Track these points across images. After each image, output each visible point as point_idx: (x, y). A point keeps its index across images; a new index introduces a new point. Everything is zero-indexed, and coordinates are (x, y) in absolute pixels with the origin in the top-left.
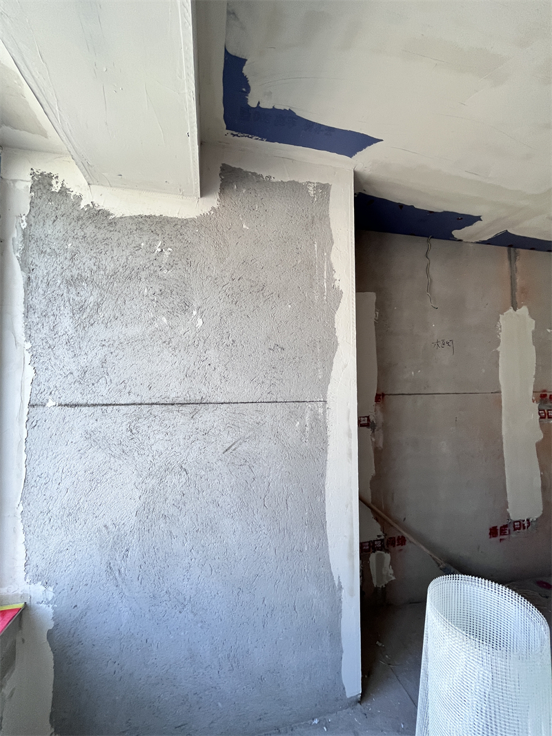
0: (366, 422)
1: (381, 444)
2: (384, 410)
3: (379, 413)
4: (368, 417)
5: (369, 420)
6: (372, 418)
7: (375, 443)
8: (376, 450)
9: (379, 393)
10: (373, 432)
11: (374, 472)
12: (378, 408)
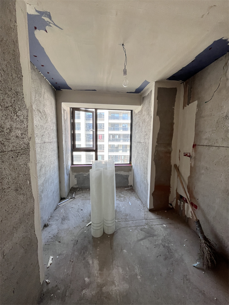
0: (189, 155)
1: (193, 165)
2: (195, 151)
3: (193, 153)
4: (190, 153)
5: (190, 154)
6: (191, 154)
7: (191, 164)
8: (191, 167)
9: (194, 144)
10: (191, 159)
11: (189, 175)
12: (193, 150)
